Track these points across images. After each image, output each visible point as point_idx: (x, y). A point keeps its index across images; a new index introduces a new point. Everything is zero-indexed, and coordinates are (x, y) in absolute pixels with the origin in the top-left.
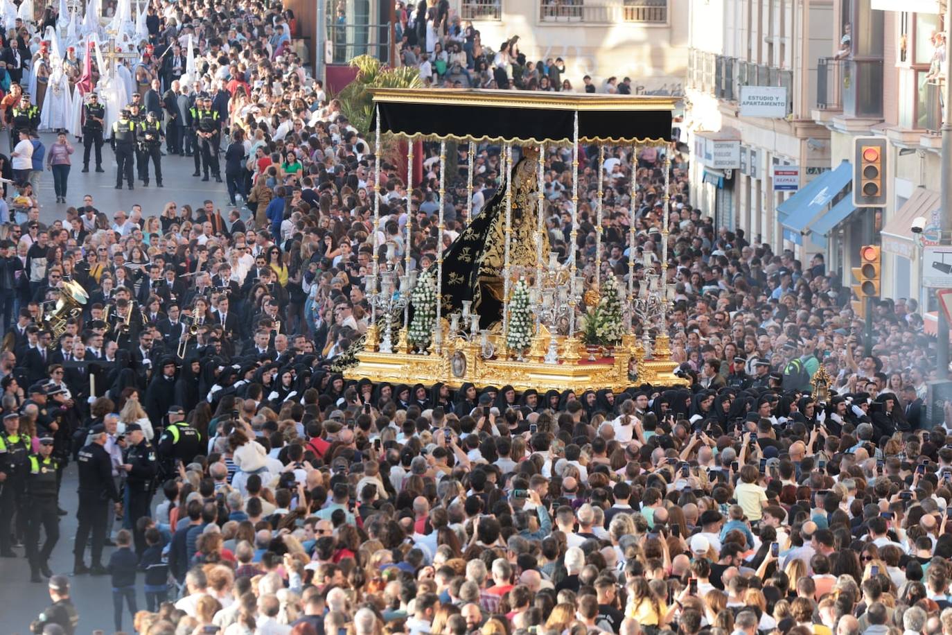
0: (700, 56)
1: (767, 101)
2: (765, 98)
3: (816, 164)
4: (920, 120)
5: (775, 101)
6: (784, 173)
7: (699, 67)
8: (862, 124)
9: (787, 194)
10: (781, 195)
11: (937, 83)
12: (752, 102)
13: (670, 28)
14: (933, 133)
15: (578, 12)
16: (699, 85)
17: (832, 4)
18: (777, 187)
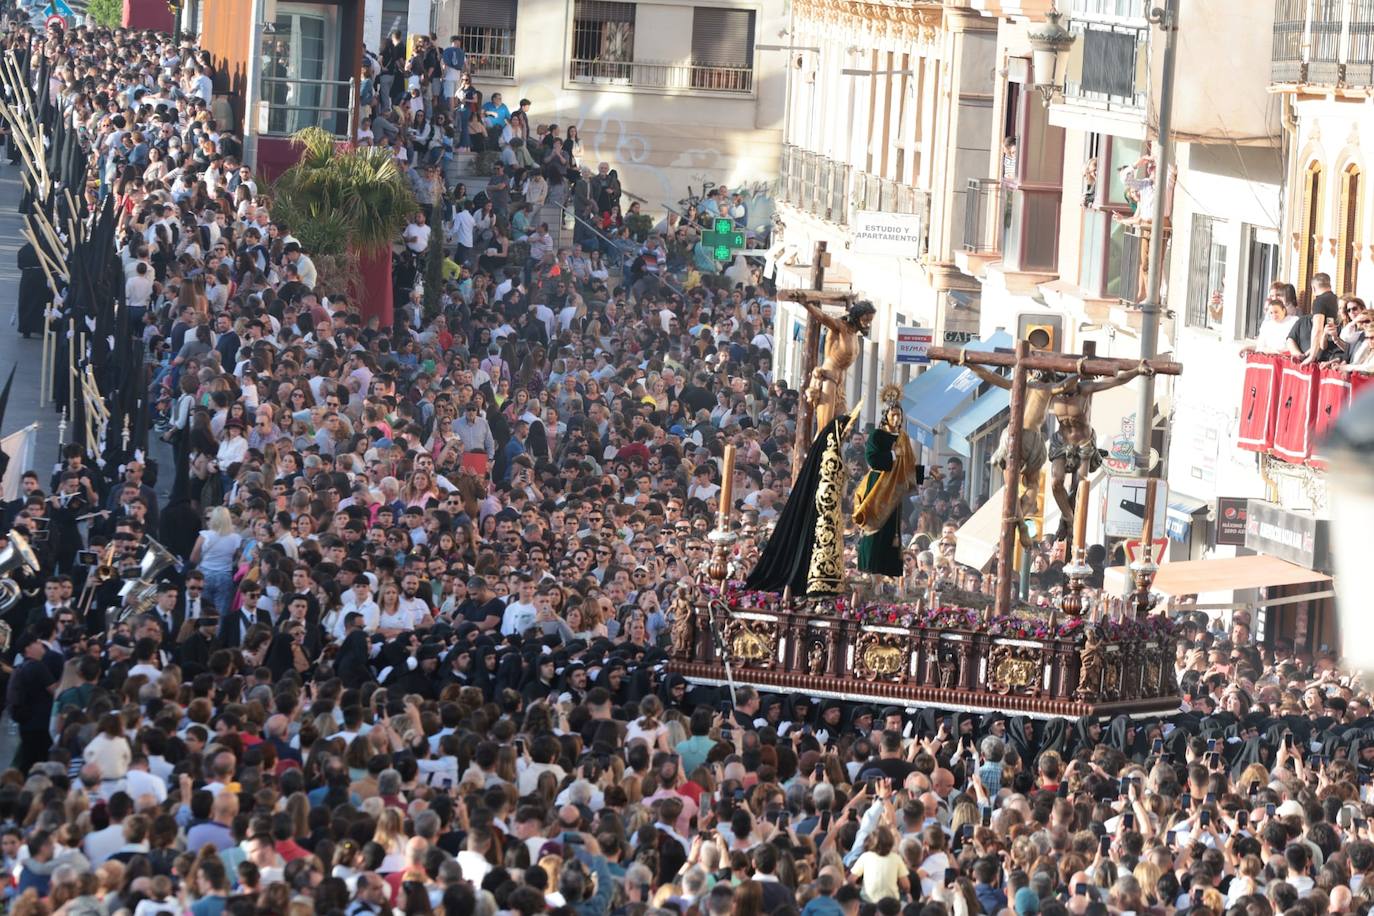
0: (799, 156)
1: (892, 234)
2: (889, 229)
3: (958, 329)
4: (1110, 285)
5: (903, 233)
6: (912, 338)
7: (798, 172)
8: (1026, 279)
9: (914, 367)
10: (906, 370)
11: (1138, 234)
12: (871, 233)
13: (756, 100)
14: (1128, 305)
15: (624, 71)
16: (795, 198)
17: (991, 100)
18: (901, 358)
